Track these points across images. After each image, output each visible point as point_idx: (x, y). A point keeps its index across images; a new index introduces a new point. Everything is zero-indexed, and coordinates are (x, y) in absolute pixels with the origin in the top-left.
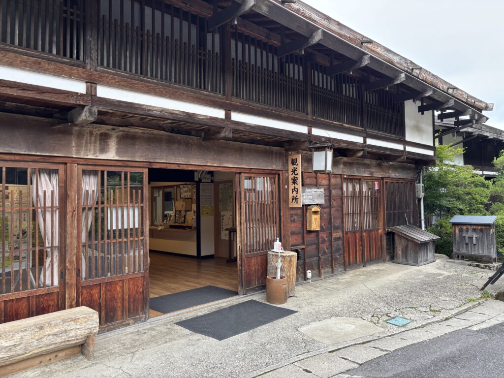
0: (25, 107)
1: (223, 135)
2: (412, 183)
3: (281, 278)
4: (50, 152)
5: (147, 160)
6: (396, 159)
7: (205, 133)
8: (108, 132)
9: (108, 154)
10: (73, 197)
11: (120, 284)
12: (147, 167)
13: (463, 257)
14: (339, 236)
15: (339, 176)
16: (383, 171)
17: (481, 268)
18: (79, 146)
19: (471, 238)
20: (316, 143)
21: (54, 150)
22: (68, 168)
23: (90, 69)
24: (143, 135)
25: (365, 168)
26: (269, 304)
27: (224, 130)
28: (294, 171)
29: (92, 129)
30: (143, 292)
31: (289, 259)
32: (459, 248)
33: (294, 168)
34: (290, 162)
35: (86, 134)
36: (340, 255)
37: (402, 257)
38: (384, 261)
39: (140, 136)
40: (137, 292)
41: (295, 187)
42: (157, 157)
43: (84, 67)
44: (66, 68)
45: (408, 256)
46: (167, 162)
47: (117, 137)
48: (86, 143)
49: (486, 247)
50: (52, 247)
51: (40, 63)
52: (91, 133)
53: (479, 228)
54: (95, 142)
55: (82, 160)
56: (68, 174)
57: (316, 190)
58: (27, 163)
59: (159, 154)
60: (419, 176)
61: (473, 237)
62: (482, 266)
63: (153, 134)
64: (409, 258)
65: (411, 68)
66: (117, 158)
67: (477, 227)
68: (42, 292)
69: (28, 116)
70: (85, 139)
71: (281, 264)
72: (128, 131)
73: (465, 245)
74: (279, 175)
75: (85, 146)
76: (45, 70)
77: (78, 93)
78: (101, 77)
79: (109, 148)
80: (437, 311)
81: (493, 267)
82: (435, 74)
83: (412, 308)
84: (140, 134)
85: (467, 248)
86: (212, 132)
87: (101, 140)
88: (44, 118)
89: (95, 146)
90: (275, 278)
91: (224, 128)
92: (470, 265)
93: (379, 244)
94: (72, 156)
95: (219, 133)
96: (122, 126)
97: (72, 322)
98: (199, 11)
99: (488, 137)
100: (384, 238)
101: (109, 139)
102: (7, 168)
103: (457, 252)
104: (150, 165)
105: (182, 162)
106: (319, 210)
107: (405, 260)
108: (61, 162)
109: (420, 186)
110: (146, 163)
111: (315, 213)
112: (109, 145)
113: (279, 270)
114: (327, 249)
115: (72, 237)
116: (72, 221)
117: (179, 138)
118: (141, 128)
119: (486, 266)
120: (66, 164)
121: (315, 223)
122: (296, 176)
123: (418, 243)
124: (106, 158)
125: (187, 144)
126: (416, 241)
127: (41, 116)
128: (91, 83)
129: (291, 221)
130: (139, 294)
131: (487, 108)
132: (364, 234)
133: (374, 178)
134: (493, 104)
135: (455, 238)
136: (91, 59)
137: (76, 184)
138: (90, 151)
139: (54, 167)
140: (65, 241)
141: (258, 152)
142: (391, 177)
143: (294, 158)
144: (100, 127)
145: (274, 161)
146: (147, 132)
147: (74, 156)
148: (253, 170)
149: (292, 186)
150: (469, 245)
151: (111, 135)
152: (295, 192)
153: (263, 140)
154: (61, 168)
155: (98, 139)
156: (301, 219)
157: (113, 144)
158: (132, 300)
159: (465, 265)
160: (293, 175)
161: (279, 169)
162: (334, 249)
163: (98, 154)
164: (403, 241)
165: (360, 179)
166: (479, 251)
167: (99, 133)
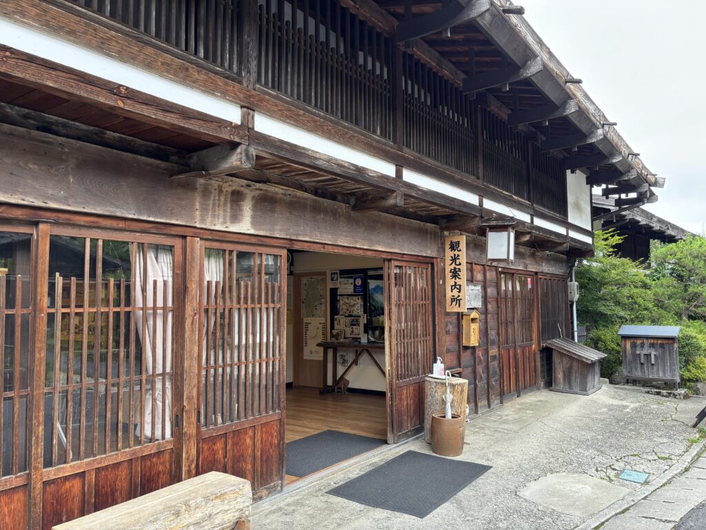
0: (132, 141)
1: (391, 202)
2: (565, 279)
3: (452, 417)
4: (167, 217)
5: (288, 237)
6: (555, 247)
7: (357, 199)
8: (242, 189)
9: (241, 224)
10: (194, 292)
11: (251, 433)
12: (285, 248)
13: (635, 382)
14: (494, 354)
15: (494, 269)
16: (536, 262)
17: (663, 396)
18: (204, 209)
19: (648, 356)
20: (489, 220)
21: (172, 215)
22: (188, 245)
23: (247, 86)
24: (285, 198)
25: (520, 259)
26: (438, 456)
27: (395, 195)
28: (454, 259)
29: (221, 183)
30: (279, 444)
31: (460, 388)
32: (631, 369)
33: (455, 255)
34: (447, 246)
35: (213, 191)
36: (496, 381)
37: (564, 383)
38: (538, 389)
39: (280, 199)
40: (271, 445)
41: (456, 283)
42: (301, 233)
43: (240, 83)
44: (220, 81)
45: (573, 381)
46: (312, 240)
47: (253, 198)
48: (214, 204)
49: (668, 368)
50: (164, 374)
51: (187, 69)
52: (220, 190)
53: (659, 342)
54: (225, 204)
55: (207, 232)
56: (187, 254)
57: (473, 287)
58: (133, 234)
59: (302, 228)
60: (571, 270)
61: (650, 355)
62: (665, 394)
63: (295, 196)
64: (573, 384)
65: (602, 123)
66: (252, 231)
67: (656, 342)
68: (151, 451)
69: (139, 157)
70: (212, 198)
71: (452, 397)
72: (266, 190)
73: (639, 366)
74: (432, 264)
75: (212, 209)
76: (194, 82)
77: (231, 123)
78: (261, 100)
79: (242, 215)
80: (666, 458)
81: (679, 394)
82: (621, 134)
83: (635, 455)
84: (281, 196)
85: (642, 369)
86: (370, 197)
87: (232, 201)
88: (160, 162)
89: (225, 211)
90: (444, 417)
91: (393, 191)
92: (648, 392)
93: (533, 364)
94: (195, 225)
95: (384, 198)
96: (260, 182)
97: (218, 500)
98: (368, 15)
99: (639, 222)
100: (538, 356)
101: (243, 201)
102: (104, 241)
103: (629, 375)
104: (292, 244)
105: (328, 240)
106: (478, 316)
107: (567, 387)
108: (180, 234)
109: (574, 284)
110: (285, 241)
111: (473, 320)
112: (242, 211)
113: (448, 405)
114: (483, 372)
115: (191, 358)
116: (193, 331)
117: (325, 204)
118: (281, 187)
119: (670, 394)
120: (184, 237)
121: (473, 336)
122: (457, 267)
123: (588, 364)
124: (238, 231)
125: (335, 214)
126: (585, 360)
127: (156, 158)
128: (248, 108)
129: (446, 332)
130: (273, 447)
131: (656, 184)
132: (518, 351)
133: (528, 273)
134: (665, 179)
135: (626, 356)
136: (249, 72)
137: (198, 271)
138: (218, 218)
139: (168, 241)
140: (182, 363)
141: (411, 229)
142: (544, 272)
143: (455, 240)
144: (232, 181)
145: (429, 245)
146: (289, 192)
147: (198, 225)
148: (405, 256)
149: (450, 282)
150: (645, 366)
151: (246, 194)
152: (455, 291)
153: (415, 213)
154: (178, 243)
155: (229, 199)
156: (456, 330)
157: (247, 209)
158: (264, 458)
159: (641, 392)
160: (454, 265)
161: (434, 256)
162: (491, 372)
163: (228, 224)
164: (565, 361)
165: (513, 274)
166: (658, 374)
167: (230, 190)
